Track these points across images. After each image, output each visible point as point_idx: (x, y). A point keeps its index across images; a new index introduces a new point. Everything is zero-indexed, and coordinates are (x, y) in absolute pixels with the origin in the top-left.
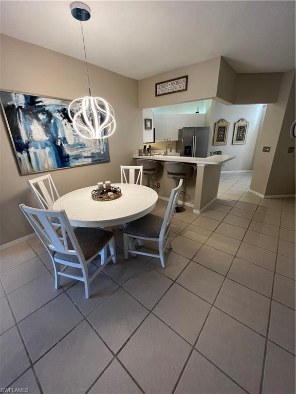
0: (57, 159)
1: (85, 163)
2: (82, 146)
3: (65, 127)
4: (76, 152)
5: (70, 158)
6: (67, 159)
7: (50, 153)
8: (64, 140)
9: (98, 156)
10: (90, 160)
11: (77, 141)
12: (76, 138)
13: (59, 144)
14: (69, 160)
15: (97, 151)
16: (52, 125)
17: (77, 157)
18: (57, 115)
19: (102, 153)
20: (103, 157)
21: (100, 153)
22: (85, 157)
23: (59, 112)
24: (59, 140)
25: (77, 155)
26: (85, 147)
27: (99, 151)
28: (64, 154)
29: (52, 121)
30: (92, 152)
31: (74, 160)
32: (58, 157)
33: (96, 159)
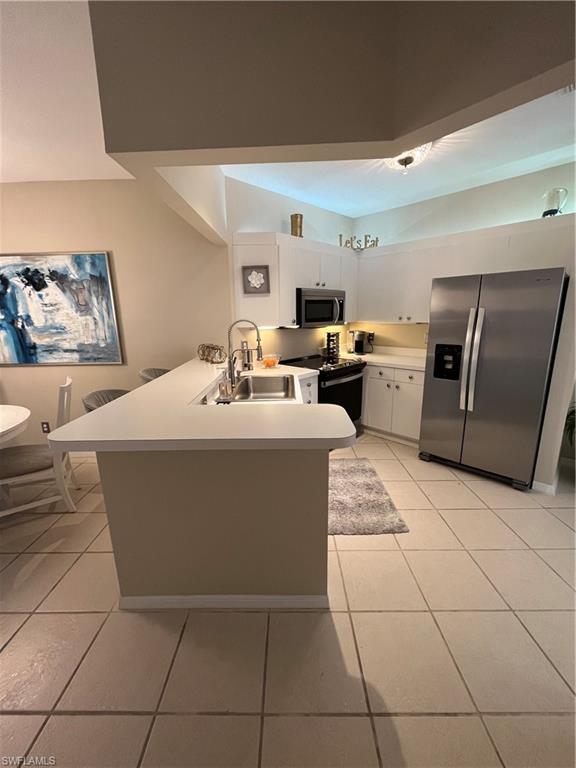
0: (16, 348)
1: (65, 360)
2: (60, 330)
3: (29, 299)
4: (48, 340)
5: (39, 350)
6: (32, 351)
7: (6, 339)
8: (28, 319)
9: (93, 351)
10: (76, 356)
11: (50, 322)
12: (49, 316)
13: (20, 326)
14: (35, 353)
15: (91, 341)
16: (8, 296)
17: (51, 349)
18: (16, 281)
19: (103, 345)
20: (105, 353)
21: (97, 345)
22: (66, 351)
23: (19, 275)
24: (20, 320)
25: (51, 346)
26: (66, 332)
27: (95, 342)
28: (28, 342)
29: (9, 291)
30: (79, 341)
31: (45, 354)
32: (19, 347)
33: (88, 356)
